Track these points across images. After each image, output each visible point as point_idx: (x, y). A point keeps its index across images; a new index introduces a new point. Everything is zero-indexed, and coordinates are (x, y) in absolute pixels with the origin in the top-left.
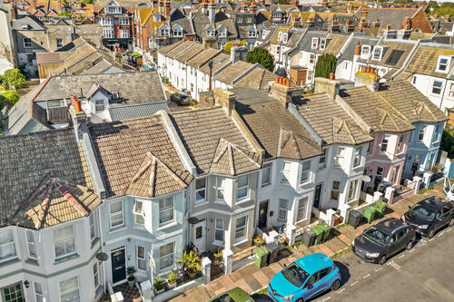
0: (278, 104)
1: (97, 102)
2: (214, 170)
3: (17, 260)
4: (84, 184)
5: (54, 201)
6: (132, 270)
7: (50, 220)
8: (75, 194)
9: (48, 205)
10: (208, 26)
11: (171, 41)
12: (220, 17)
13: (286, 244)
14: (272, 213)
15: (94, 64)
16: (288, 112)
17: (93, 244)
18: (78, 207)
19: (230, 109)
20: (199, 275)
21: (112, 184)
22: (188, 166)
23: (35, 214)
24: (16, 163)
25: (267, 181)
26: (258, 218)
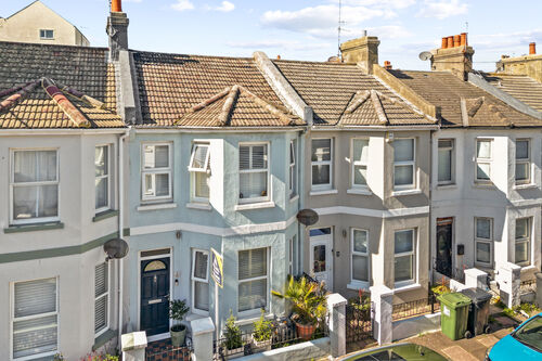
2: (347, 121)
4: (102, 98)
6: (181, 307)
13: (501, 305)
14: (461, 249)
16: (469, 84)
17: (100, 215)
19: (371, 62)
20: (321, 332)
21: (154, 110)
22: (297, 107)
25: (448, 176)
26: (434, 255)
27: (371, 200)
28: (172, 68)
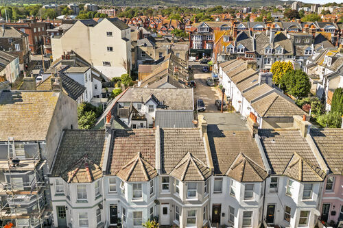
0: (248, 133)
1: (150, 107)
2: (173, 174)
3: (63, 195)
4: (98, 164)
5: (81, 170)
7: (75, 180)
8: (91, 168)
9: (77, 171)
10: (267, 45)
11: (234, 57)
15: (161, 78)
16: (253, 141)
17: (97, 198)
18: (89, 176)
21: (112, 167)
22: (157, 166)
23: (70, 174)
24: (74, 145)
25: (218, 190)
26: (210, 214)
28: (124, 139)
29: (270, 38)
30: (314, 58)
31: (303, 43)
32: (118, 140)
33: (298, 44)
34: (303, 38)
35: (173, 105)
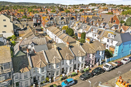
0: (67, 47)
1: (32, 45)
2: (52, 62)
3: (18, 78)
5: (24, 68)
6: (37, 80)
7: (24, 72)
8: (27, 67)
9: (23, 69)
10: (59, 21)
11: (50, 25)
12: (62, 18)
13: (67, 76)
14: (65, 70)
15: (31, 35)
16: (69, 49)
17: (30, 76)
18: (28, 69)
19: (57, 49)
20: (49, 82)
21: (34, 65)
22: (47, 61)
23: (21, 70)
24: (18, 62)
25: (63, 64)
26: (61, 71)
27: (54, 69)
28: (34, 56)
29: (60, 18)
30: (73, 24)
31: (69, 20)
32: (32, 57)
33: (68, 20)
34: (69, 18)
35: (39, 44)
